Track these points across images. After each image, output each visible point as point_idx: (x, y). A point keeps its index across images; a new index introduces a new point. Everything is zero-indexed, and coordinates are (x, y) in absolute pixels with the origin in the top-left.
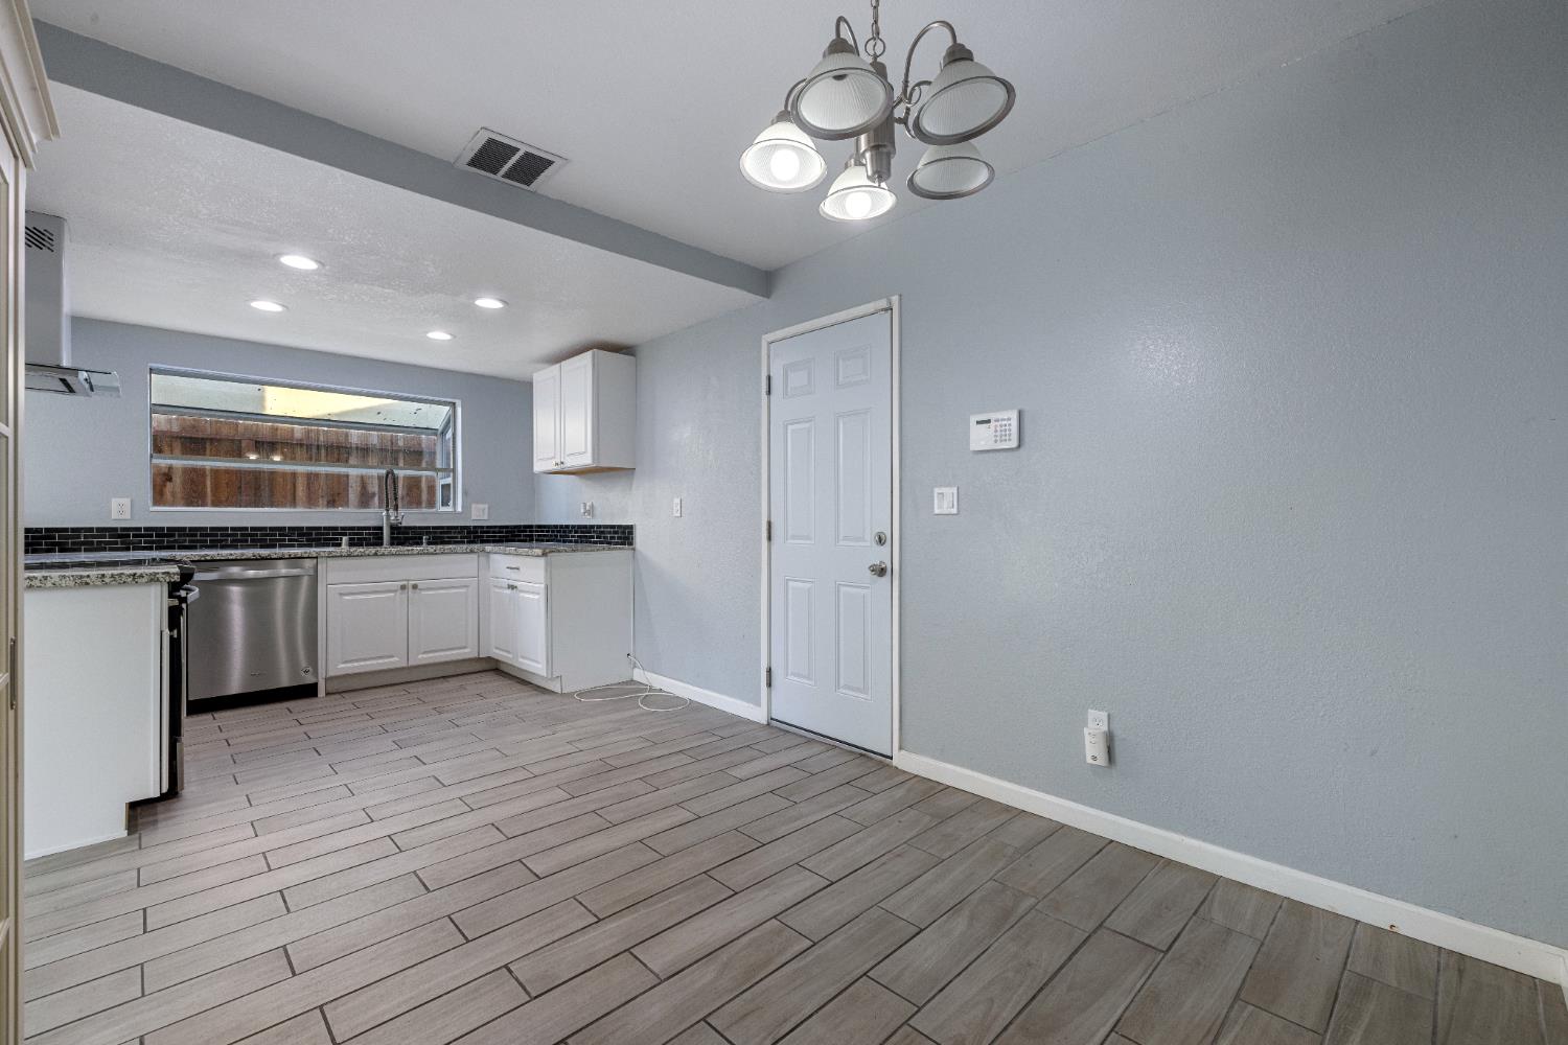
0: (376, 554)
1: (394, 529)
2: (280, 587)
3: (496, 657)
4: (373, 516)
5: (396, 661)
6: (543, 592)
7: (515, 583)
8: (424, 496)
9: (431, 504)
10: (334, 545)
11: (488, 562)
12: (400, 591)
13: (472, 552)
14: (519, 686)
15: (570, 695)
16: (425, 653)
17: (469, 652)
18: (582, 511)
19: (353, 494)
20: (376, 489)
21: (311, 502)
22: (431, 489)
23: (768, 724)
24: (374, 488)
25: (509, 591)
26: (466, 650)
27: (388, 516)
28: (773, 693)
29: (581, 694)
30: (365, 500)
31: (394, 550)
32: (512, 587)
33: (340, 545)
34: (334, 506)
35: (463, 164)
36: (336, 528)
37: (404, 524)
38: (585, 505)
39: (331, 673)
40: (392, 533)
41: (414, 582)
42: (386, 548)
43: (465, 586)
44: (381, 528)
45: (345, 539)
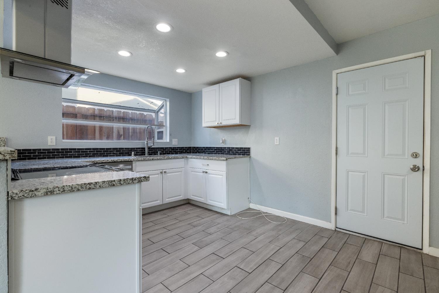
1: (149, 148)
5: (159, 202)
6: (225, 175)
7: (207, 171)
11: (188, 162)
12: (160, 174)
13: (183, 158)
16: (169, 198)
18: (221, 142)
20: (122, 133)
23: (335, 230)
25: (203, 174)
28: (337, 217)
32: (205, 172)
33: (131, 155)
38: (222, 140)
41: (165, 170)
43: (180, 172)
44: (144, 148)
45: (133, 153)
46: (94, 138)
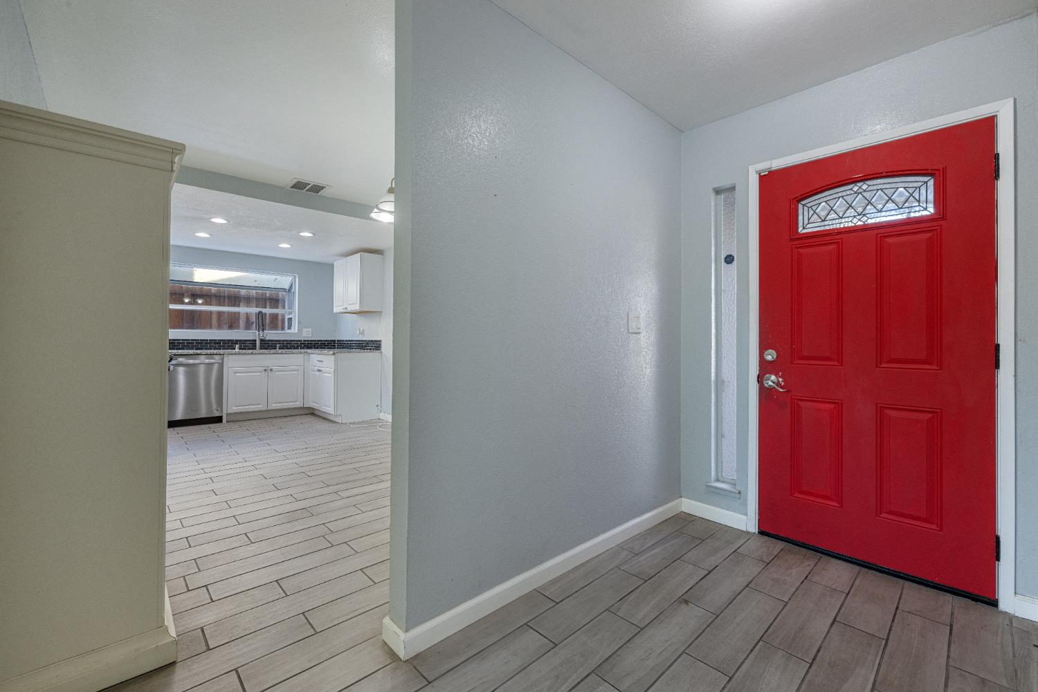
0: (252, 353)
1: (262, 341)
2: (202, 369)
3: (313, 407)
4: (252, 334)
5: (261, 407)
6: (333, 372)
7: (321, 368)
8: (280, 324)
9: (283, 328)
10: (232, 349)
11: (309, 358)
12: (263, 372)
13: (300, 353)
14: (321, 420)
15: (346, 424)
16: (276, 403)
17: (298, 404)
18: (359, 333)
19: (242, 323)
20: (254, 320)
21: (220, 327)
22: (283, 320)
24: (253, 319)
25: (318, 373)
26: (297, 403)
27: (259, 334)
29: (351, 423)
30: (248, 326)
31: (261, 351)
32: (319, 371)
33: (235, 349)
34: (231, 329)
35: (288, 188)
36: (232, 341)
37: (267, 339)
38: (360, 330)
39: (229, 412)
40: (261, 343)
41: (271, 368)
42: (258, 350)
43: (297, 370)
44: (255, 341)
45: (237, 346)
46: (211, 327)
